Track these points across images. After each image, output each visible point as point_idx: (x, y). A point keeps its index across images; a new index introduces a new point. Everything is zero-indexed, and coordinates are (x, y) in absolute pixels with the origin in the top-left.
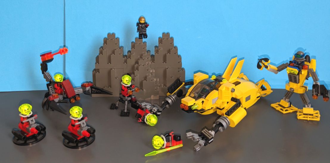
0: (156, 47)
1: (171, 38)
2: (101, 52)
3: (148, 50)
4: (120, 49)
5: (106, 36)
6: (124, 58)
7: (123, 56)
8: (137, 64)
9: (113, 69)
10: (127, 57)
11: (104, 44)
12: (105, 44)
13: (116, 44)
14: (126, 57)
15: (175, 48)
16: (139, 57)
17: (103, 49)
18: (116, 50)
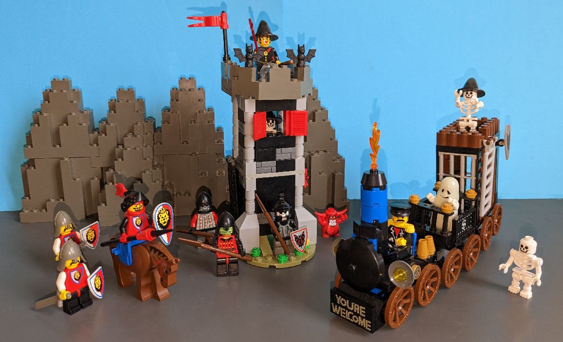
0: (166, 110)
1: (199, 89)
2: (36, 121)
6: (91, 134)
8: (121, 147)
9: (66, 159)
10: (99, 133)
11: (43, 103)
12: (47, 103)
13: (72, 102)
14: (96, 133)
16: (127, 130)
17: (41, 113)
18: (71, 114)
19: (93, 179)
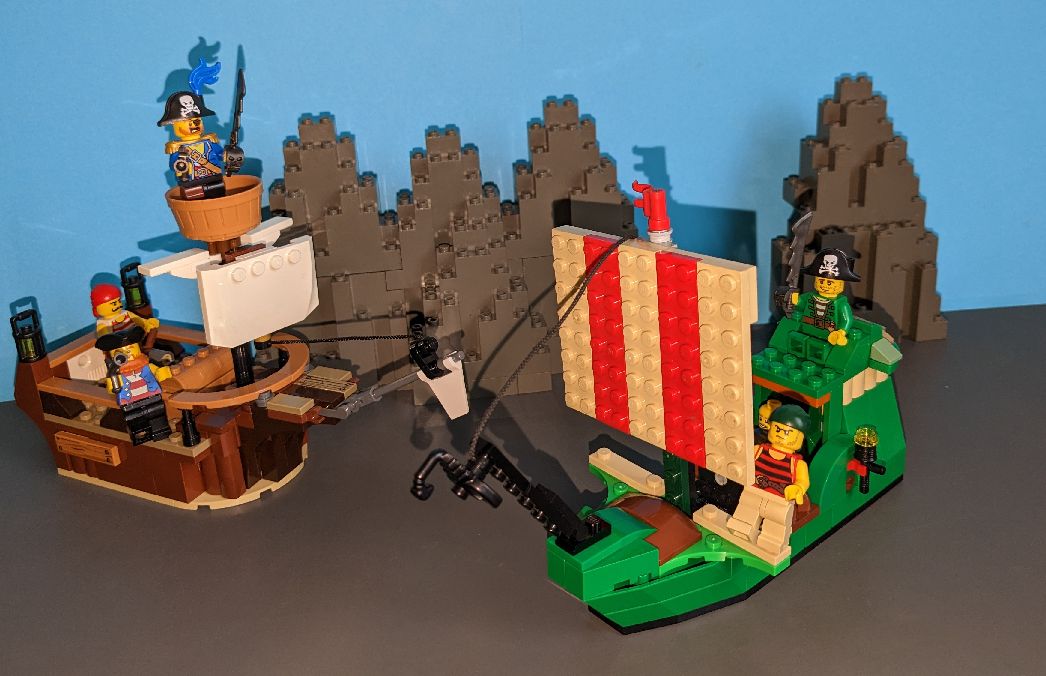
0: (519, 166)
1: (583, 121)
3: (487, 184)
4: (363, 185)
5: (295, 132)
6: (382, 227)
7: (380, 215)
8: (445, 249)
9: (341, 279)
10: (395, 222)
11: (287, 169)
12: (294, 169)
13: (342, 165)
14: (390, 222)
15: (603, 165)
16: (452, 214)
17: (283, 190)
18: (344, 191)
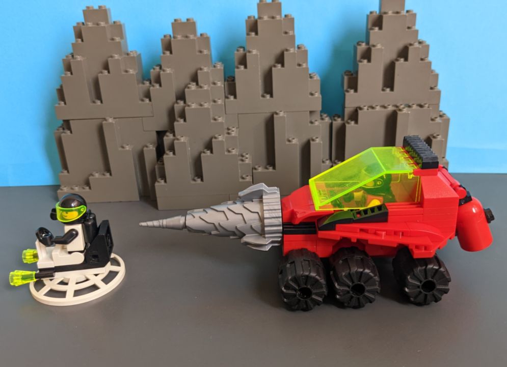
1: (286, 16)
2: (68, 68)
4: (128, 55)
6: (141, 85)
8: (181, 103)
9: (110, 120)
10: (150, 83)
12: (80, 41)
13: (113, 40)
14: (147, 83)
15: (299, 48)
16: (188, 78)
18: (112, 57)
19: (147, 147)
